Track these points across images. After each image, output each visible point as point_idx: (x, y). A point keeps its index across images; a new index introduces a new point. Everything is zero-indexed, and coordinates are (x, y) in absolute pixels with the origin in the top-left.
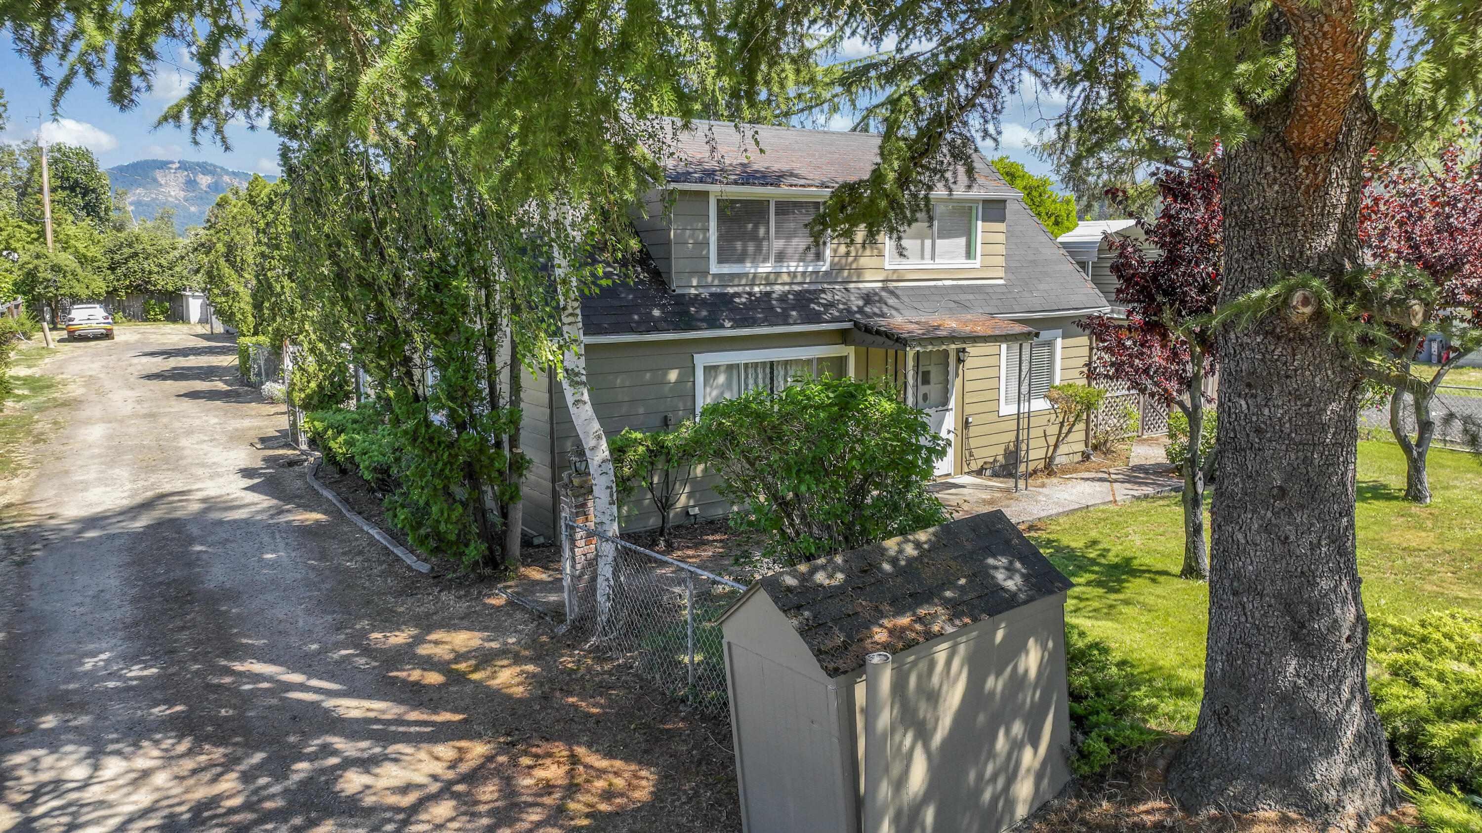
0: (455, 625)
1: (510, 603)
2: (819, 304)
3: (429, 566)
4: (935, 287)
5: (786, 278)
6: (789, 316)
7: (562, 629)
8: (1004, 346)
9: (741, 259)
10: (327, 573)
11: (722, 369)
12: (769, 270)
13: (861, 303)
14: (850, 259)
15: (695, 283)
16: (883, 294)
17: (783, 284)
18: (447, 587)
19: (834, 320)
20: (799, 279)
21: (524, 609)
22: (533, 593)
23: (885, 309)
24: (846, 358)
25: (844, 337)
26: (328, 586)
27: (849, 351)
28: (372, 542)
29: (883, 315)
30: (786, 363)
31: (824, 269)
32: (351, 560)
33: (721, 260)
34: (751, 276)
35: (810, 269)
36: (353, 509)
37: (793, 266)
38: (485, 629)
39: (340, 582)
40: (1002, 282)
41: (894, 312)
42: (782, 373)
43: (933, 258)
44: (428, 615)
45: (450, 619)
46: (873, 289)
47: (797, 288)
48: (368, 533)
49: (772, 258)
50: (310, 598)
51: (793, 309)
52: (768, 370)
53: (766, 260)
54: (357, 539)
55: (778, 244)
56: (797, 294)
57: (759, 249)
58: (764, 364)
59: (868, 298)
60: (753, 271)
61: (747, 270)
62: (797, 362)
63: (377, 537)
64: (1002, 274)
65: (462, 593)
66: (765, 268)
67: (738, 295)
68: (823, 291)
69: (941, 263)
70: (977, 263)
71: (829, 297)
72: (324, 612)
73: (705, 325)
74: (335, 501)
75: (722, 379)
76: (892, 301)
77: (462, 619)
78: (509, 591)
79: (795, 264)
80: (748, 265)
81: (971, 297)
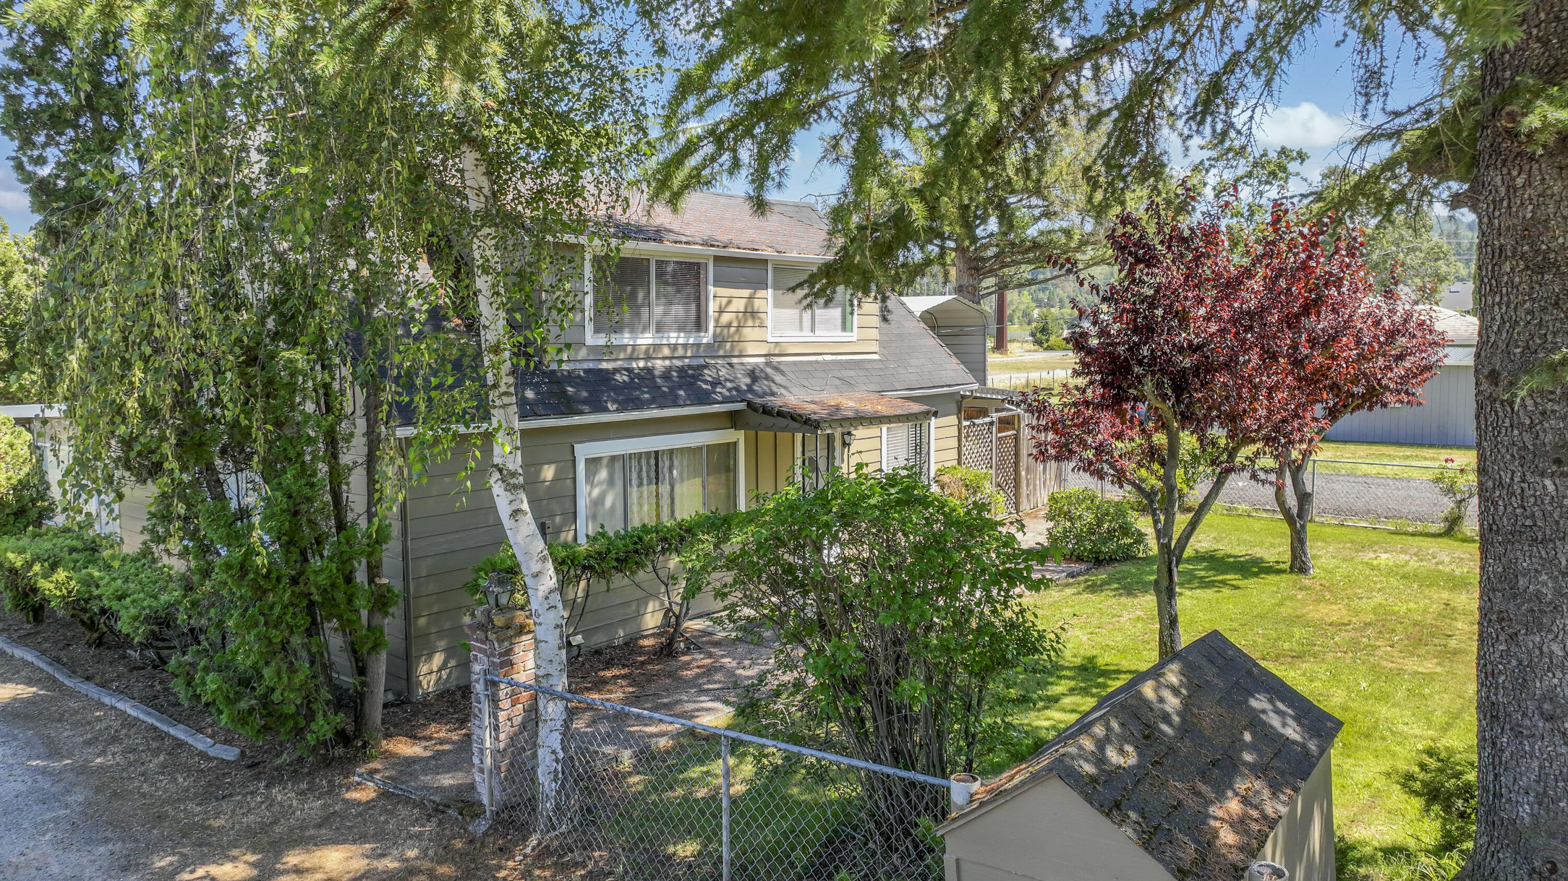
0: (311, 838)
1: (384, 795)
2: (706, 382)
3: (237, 751)
4: (817, 362)
5: (666, 352)
6: (677, 397)
7: (480, 827)
8: (884, 428)
9: (618, 328)
10: (71, 777)
11: (605, 462)
12: (650, 341)
13: (748, 380)
14: (732, 330)
16: (769, 370)
17: (664, 358)
18: (276, 778)
19: (726, 400)
20: (680, 352)
21: (408, 801)
22: (413, 775)
23: (775, 388)
24: (735, 444)
25: (733, 420)
26: (80, 798)
27: (738, 436)
28: (130, 723)
29: (773, 394)
30: (671, 452)
31: (705, 341)
32: (103, 753)
33: (597, 330)
34: (629, 349)
35: (691, 341)
36: (74, 672)
37: (674, 337)
38: (362, 838)
39: (98, 790)
40: (876, 357)
41: (783, 391)
42: (667, 464)
43: (813, 330)
44: (265, 828)
45: (302, 828)
46: (757, 364)
47: (678, 363)
48: (113, 708)
49: (653, 327)
50: (56, 821)
51: (680, 388)
52: (653, 462)
53: (645, 329)
54: (98, 719)
55: (658, 310)
56: (681, 370)
57: (637, 315)
58: (648, 454)
59: (753, 375)
60: (631, 342)
61: (626, 341)
62: (682, 450)
63: (132, 712)
64: (876, 349)
65: (304, 786)
66: (646, 339)
67: (616, 371)
68: (706, 366)
69: (822, 334)
70: (854, 336)
71: (713, 373)
72: (89, 841)
73: (586, 408)
74: (41, 665)
75: (603, 474)
76: (778, 378)
77: (319, 826)
78: (378, 776)
79: (675, 335)
80: (627, 335)
81: (852, 373)
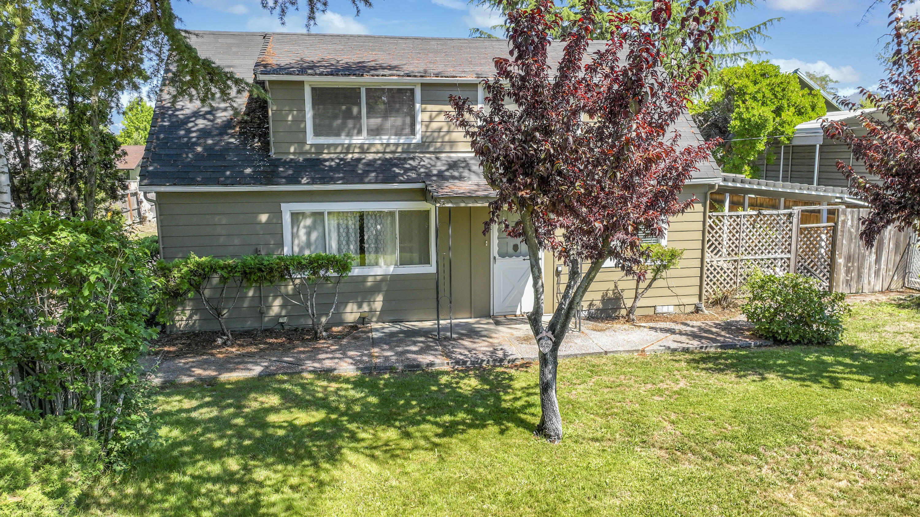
2: (402, 168)
5: (378, 148)
6: (368, 176)
9: (337, 133)
11: (308, 215)
12: (362, 141)
13: (442, 168)
14: (442, 133)
15: (292, 150)
17: (375, 153)
19: (410, 181)
20: (391, 149)
24: (429, 212)
25: (424, 195)
27: (431, 207)
31: (414, 141)
33: (317, 133)
34: (346, 146)
35: (402, 141)
37: (385, 138)
47: (388, 156)
49: (365, 132)
51: (375, 171)
53: (359, 133)
55: (370, 122)
60: (347, 142)
61: (342, 141)
66: (357, 140)
67: (330, 160)
68: (411, 158)
79: (387, 137)
80: (343, 137)
